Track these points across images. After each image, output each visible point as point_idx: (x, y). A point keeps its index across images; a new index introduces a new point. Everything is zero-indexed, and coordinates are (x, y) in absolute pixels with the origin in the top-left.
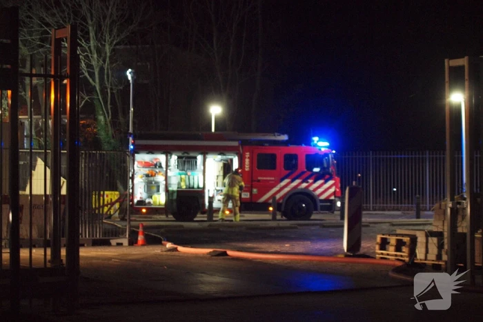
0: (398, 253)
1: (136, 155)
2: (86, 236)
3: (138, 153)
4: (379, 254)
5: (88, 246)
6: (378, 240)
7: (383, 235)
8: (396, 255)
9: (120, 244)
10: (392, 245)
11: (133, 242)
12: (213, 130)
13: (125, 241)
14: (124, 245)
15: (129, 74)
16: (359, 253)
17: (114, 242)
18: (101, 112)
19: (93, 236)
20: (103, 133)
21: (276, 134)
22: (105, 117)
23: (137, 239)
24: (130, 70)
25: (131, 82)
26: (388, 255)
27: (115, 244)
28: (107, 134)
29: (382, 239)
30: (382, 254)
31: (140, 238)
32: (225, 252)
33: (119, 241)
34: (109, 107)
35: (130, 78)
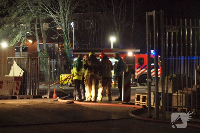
0: (143, 102)
1: (74, 59)
2: (31, 94)
3: (75, 58)
4: (136, 103)
5: (31, 98)
6: (136, 96)
7: (138, 94)
8: (142, 103)
9: (46, 98)
10: (141, 99)
11: (51, 97)
12: (112, 48)
13: (48, 97)
14: (47, 98)
15: (72, 24)
16: (129, 102)
17: (43, 97)
18: (66, 41)
19: (34, 94)
20: (67, 50)
21: (135, 49)
22: (67, 43)
23: (53, 95)
24: (73, 23)
25: (73, 28)
26: (139, 103)
27: (44, 98)
28: (69, 50)
29: (138, 96)
30: (137, 103)
31: (54, 95)
32: (73, 102)
33: (46, 96)
34: (69, 39)
35: (73, 26)
